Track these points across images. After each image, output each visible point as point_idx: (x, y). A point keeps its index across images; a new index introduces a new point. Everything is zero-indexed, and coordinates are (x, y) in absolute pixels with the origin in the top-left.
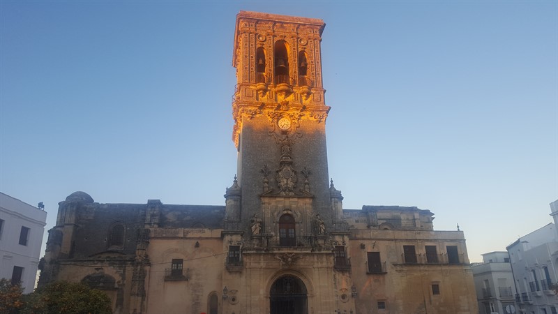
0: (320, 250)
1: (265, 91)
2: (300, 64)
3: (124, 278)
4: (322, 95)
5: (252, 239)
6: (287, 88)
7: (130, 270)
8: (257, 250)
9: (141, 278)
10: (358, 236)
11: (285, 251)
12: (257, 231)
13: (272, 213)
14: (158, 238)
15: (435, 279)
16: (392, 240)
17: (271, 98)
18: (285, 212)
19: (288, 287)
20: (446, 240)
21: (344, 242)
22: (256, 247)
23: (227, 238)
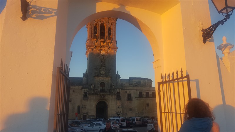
1: (97, 41)
4: (116, 43)
6: (104, 41)
11: (101, 94)
13: (98, 82)
15: (148, 102)
16: (136, 90)
18: (102, 82)
19: (102, 104)
20: (152, 90)
21: (120, 91)
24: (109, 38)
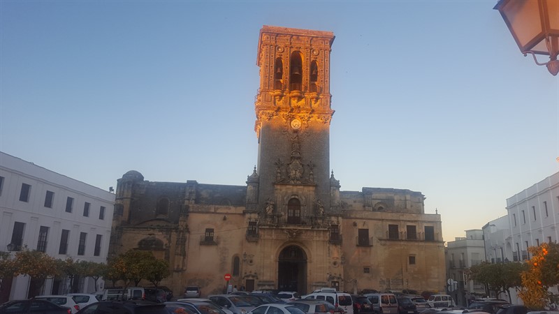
0: (318, 228)
1: (281, 96)
2: (311, 72)
3: (170, 242)
4: (329, 99)
5: (266, 217)
6: (299, 94)
7: (174, 236)
8: (270, 226)
9: (182, 242)
10: (352, 216)
11: (291, 227)
12: (270, 212)
13: (283, 198)
14: (195, 212)
15: (412, 252)
16: (380, 220)
17: (285, 102)
18: (293, 197)
19: (293, 254)
20: (425, 222)
21: (338, 222)
22: (269, 223)
23: (248, 216)
24: (313, 88)
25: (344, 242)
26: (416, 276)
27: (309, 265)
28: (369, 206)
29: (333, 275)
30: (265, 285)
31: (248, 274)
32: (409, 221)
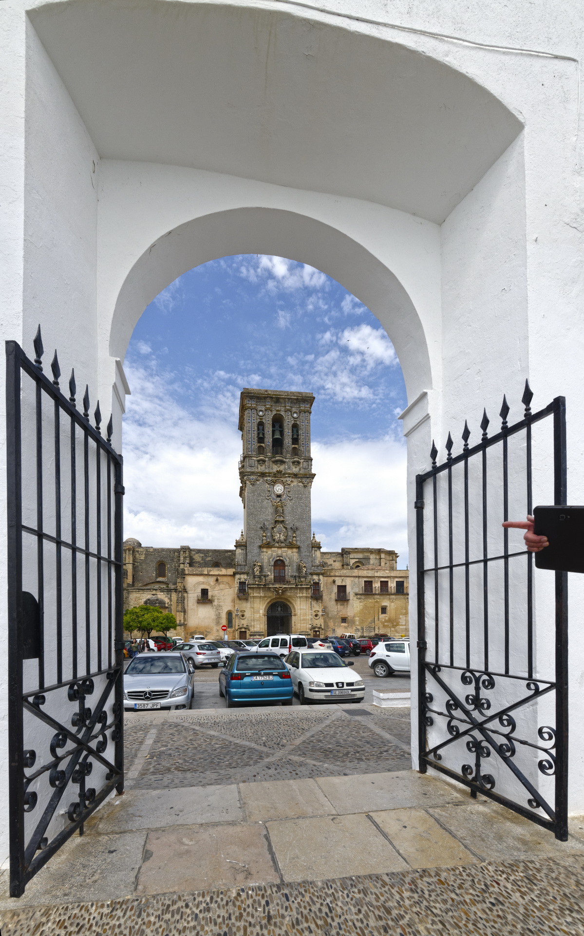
0: (301, 585)
1: (264, 461)
2: (293, 434)
3: (171, 600)
4: (309, 463)
7: (174, 596)
8: (258, 585)
9: (182, 601)
10: (332, 574)
11: (277, 586)
12: (258, 572)
13: (269, 559)
14: (190, 575)
15: (384, 604)
16: (356, 577)
17: (268, 467)
18: (278, 558)
19: (279, 609)
21: (319, 580)
22: (257, 583)
23: (237, 576)
24: (294, 452)
25: (324, 597)
26: (386, 624)
27: (293, 618)
28: (347, 565)
29: (315, 625)
30: (255, 635)
31: (241, 626)
32: (383, 577)
